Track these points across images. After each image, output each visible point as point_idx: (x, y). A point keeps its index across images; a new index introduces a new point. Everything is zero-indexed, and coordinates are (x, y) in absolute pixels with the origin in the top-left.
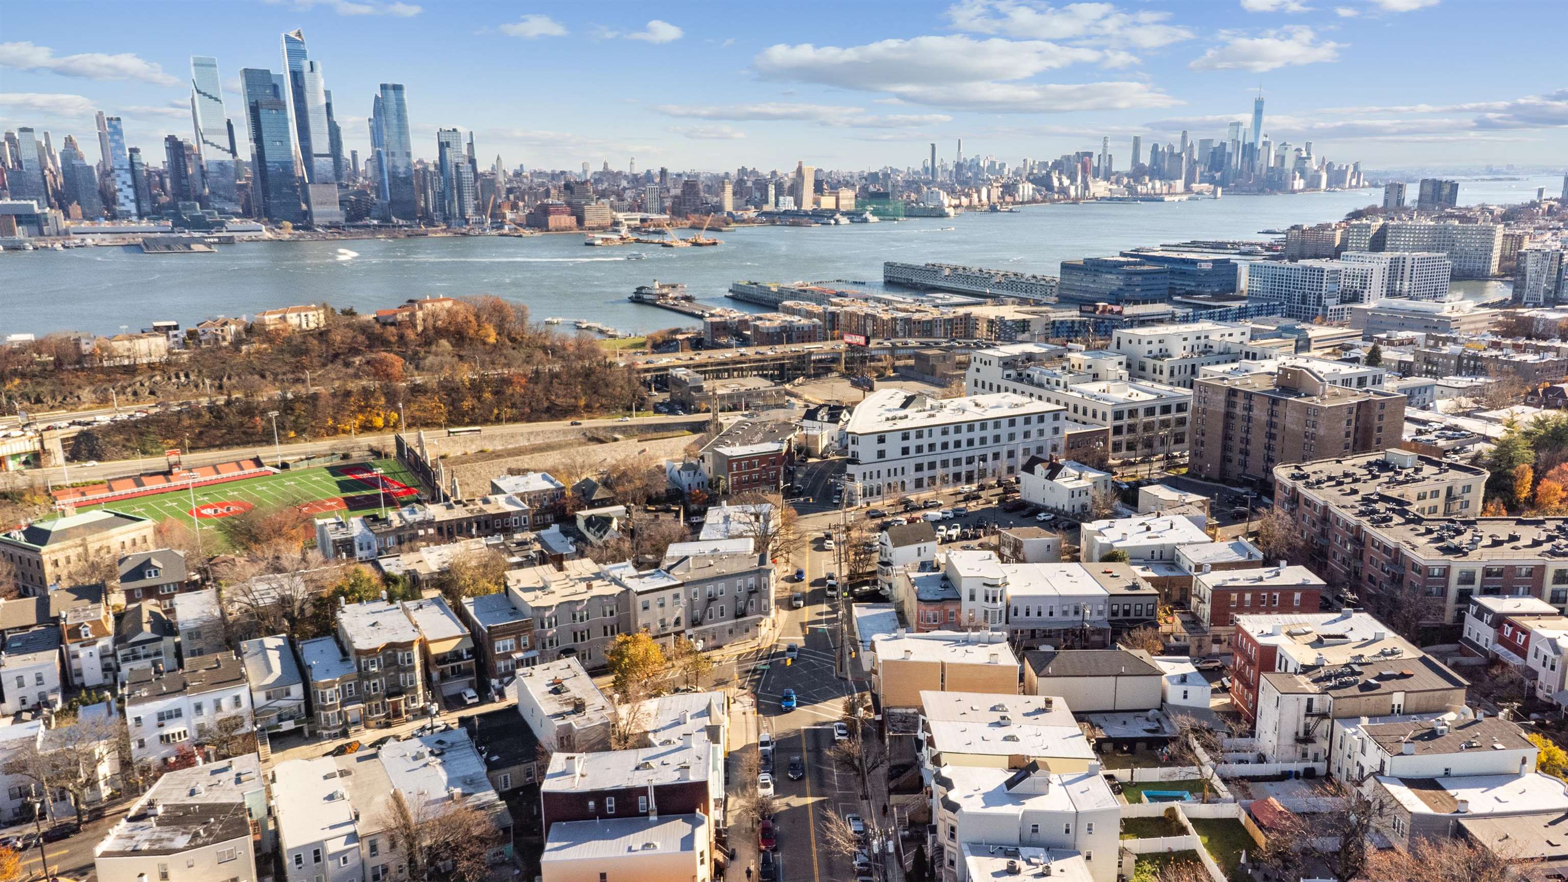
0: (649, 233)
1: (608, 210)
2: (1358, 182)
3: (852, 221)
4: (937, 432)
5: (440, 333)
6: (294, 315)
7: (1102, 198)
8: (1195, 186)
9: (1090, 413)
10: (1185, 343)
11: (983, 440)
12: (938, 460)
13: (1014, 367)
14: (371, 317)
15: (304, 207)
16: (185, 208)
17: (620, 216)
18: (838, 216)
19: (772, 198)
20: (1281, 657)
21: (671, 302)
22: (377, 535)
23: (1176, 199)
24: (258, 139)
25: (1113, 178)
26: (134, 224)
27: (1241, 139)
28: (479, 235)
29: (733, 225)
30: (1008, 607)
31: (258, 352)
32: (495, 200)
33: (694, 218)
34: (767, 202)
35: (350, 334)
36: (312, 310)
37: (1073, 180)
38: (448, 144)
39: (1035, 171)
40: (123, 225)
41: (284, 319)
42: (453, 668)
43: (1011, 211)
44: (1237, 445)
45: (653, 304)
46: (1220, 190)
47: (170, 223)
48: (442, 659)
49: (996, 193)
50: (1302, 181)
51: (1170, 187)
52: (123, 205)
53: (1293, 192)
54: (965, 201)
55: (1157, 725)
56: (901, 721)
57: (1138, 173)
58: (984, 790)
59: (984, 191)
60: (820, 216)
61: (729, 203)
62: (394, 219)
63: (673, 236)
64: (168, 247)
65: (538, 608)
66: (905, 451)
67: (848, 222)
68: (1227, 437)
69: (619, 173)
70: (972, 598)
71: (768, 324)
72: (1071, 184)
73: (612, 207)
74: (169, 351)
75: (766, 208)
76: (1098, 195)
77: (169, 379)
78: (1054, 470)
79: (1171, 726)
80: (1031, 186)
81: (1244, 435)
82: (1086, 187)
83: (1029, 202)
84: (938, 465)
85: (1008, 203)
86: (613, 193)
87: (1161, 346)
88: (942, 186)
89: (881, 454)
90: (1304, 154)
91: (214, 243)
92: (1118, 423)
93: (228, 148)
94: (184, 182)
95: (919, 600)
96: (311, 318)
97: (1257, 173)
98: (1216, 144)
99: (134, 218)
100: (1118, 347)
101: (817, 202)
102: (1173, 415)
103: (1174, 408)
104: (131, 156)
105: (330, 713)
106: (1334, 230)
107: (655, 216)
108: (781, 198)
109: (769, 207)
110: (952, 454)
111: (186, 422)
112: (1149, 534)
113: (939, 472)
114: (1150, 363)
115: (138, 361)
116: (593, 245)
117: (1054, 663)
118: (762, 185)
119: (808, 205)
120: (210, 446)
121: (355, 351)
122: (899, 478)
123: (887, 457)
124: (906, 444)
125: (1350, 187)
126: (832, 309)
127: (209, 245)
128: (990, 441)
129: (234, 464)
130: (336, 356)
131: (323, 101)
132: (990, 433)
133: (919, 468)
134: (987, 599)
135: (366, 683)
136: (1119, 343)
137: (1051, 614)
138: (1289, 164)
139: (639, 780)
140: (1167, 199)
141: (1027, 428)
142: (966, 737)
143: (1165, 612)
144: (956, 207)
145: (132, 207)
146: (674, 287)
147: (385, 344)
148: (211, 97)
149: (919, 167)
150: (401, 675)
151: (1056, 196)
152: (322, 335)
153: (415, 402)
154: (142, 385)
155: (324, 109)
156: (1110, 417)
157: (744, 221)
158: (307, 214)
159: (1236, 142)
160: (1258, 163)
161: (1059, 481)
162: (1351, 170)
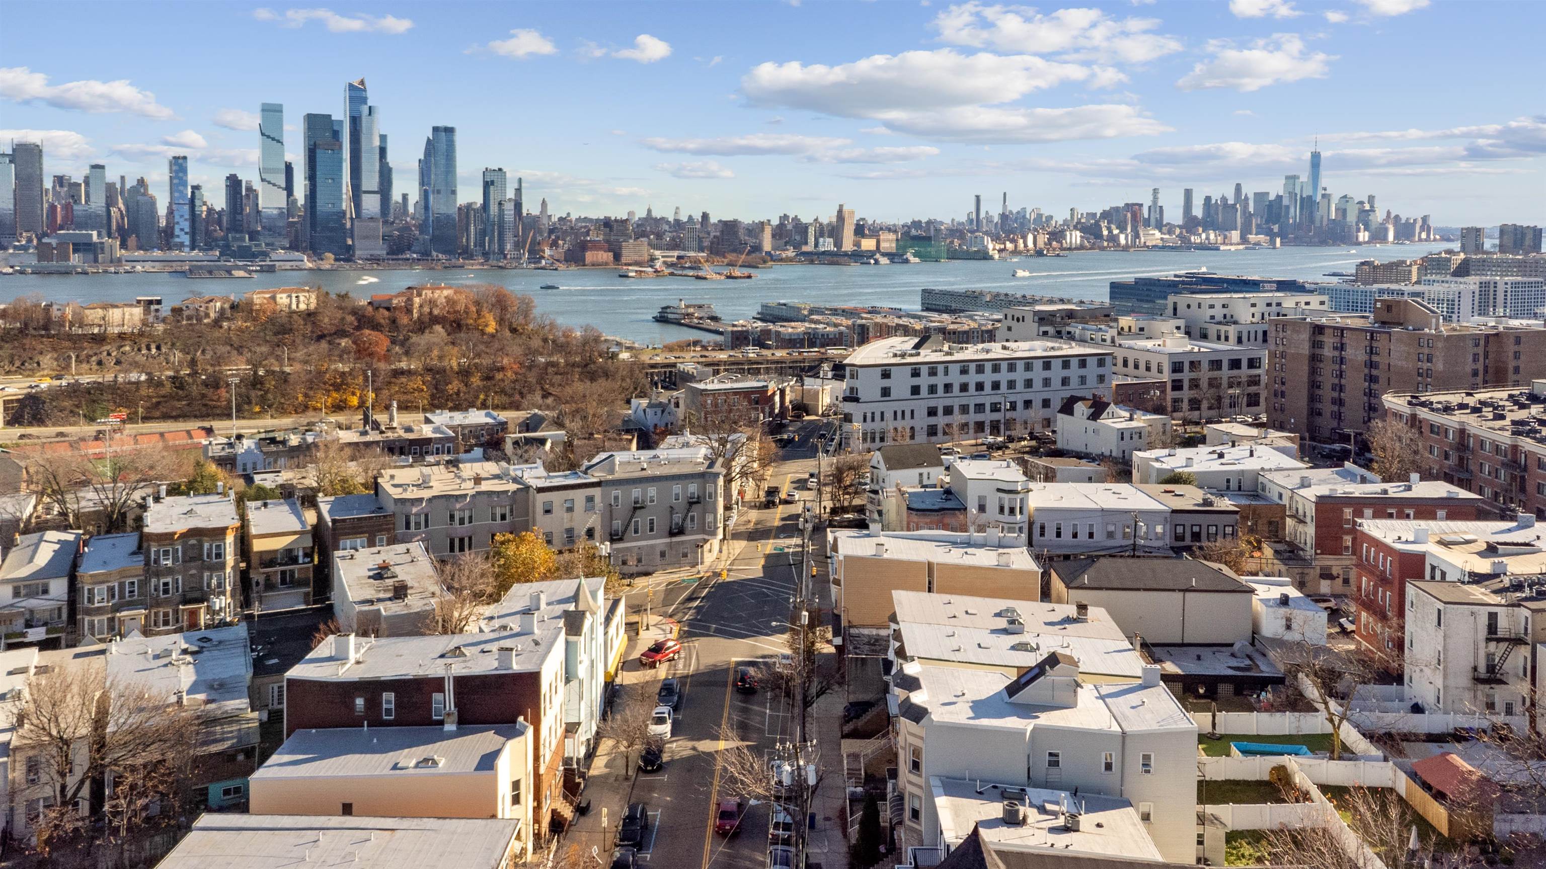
0: (684, 268)
1: (645, 248)
2: (1428, 235)
3: (892, 261)
4: (955, 370)
5: (435, 320)
6: (284, 296)
7: (1154, 246)
8: (1252, 238)
9: (1142, 366)
10: (1253, 310)
11: (1011, 384)
12: (956, 403)
13: (1052, 324)
14: (363, 302)
15: (350, 242)
16: (234, 239)
17: (657, 253)
18: (878, 256)
19: (811, 239)
20: (1433, 568)
21: (696, 321)
22: (265, 453)
23: (1233, 248)
24: (312, 177)
25: (1164, 229)
26: (186, 254)
27: (1298, 191)
28: (515, 268)
29: (770, 263)
30: (1031, 524)
31: (240, 330)
32: (534, 237)
33: (731, 257)
34: (806, 243)
35: (339, 315)
36: (304, 291)
37: (1122, 229)
38: (492, 182)
39: (1083, 220)
40: (175, 254)
41: (274, 298)
42: (283, 573)
43: (1058, 255)
44: (1327, 393)
45: (678, 323)
46: (1278, 240)
47: (218, 253)
48: (269, 559)
49: (1042, 239)
50: (1367, 233)
51: (1225, 237)
52: (178, 236)
53: (1360, 244)
54: (1010, 246)
55: (1248, 662)
56: (869, 643)
57: (1191, 224)
58: (971, 696)
59: (1030, 238)
60: (858, 256)
61: (767, 245)
62: (434, 254)
63: (707, 270)
64: (210, 272)
65: (403, 501)
66: (915, 390)
67: (888, 262)
68: (1314, 385)
69: (663, 219)
70: (982, 508)
71: (790, 330)
72: (1121, 232)
73: (649, 244)
74: (144, 323)
75: (805, 249)
76: (1149, 243)
77: (139, 350)
78: (1098, 408)
79: (1271, 664)
80: (1078, 233)
81: (1336, 381)
82: (1137, 236)
83: (1077, 249)
84: (956, 410)
85: (1054, 249)
86: (653, 233)
87: (1225, 311)
88: (987, 233)
89: (886, 392)
90: (1367, 207)
91: (256, 271)
92: (1177, 376)
93: (283, 185)
94: (239, 217)
95: (909, 508)
96: (302, 299)
97: (1318, 224)
98: (1272, 197)
99: (187, 249)
100: (1175, 313)
101: (857, 244)
102: (1245, 372)
103: (1244, 364)
104: (193, 193)
105: (96, 619)
106: (1411, 265)
107: (692, 254)
108: (821, 240)
109: (809, 248)
110: (972, 398)
111: (144, 392)
112: (1222, 461)
113: (957, 418)
114: (1212, 330)
115: (110, 330)
116: (627, 276)
117: (1092, 571)
118: (802, 229)
119: (848, 245)
120: (166, 417)
121: (342, 333)
122: (908, 423)
123: (894, 394)
124: (916, 381)
125: (1420, 240)
126: (859, 322)
127: (250, 272)
128: (1020, 386)
129: (184, 434)
130: (320, 337)
131: (377, 143)
132: (1020, 376)
133: (932, 412)
134: (1002, 510)
135: (154, 581)
136: (1175, 309)
137: (1091, 535)
138: (1352, 217)
139: (436, 669)
140: (1222, 248)
141: (1066, 373)
142: (954, 643)
143: (1250, 543)
144: (1000, 251)
145: (186, 239)
146: (700, 307)
147: (376, 327)
148: (273, 139)
149: (963, 219)
150: (206, 574)
151: (1105, 244)
152: (309, 315)
153: (395, 384)
154: (109, 354)
155: (378, 151)
156: (1166, 368)
157: (781, 260)
158: (350, 249)
159: (1292, 195)
160: (1318, 215)
161: (1106, 421)
162: (1419, 223)
